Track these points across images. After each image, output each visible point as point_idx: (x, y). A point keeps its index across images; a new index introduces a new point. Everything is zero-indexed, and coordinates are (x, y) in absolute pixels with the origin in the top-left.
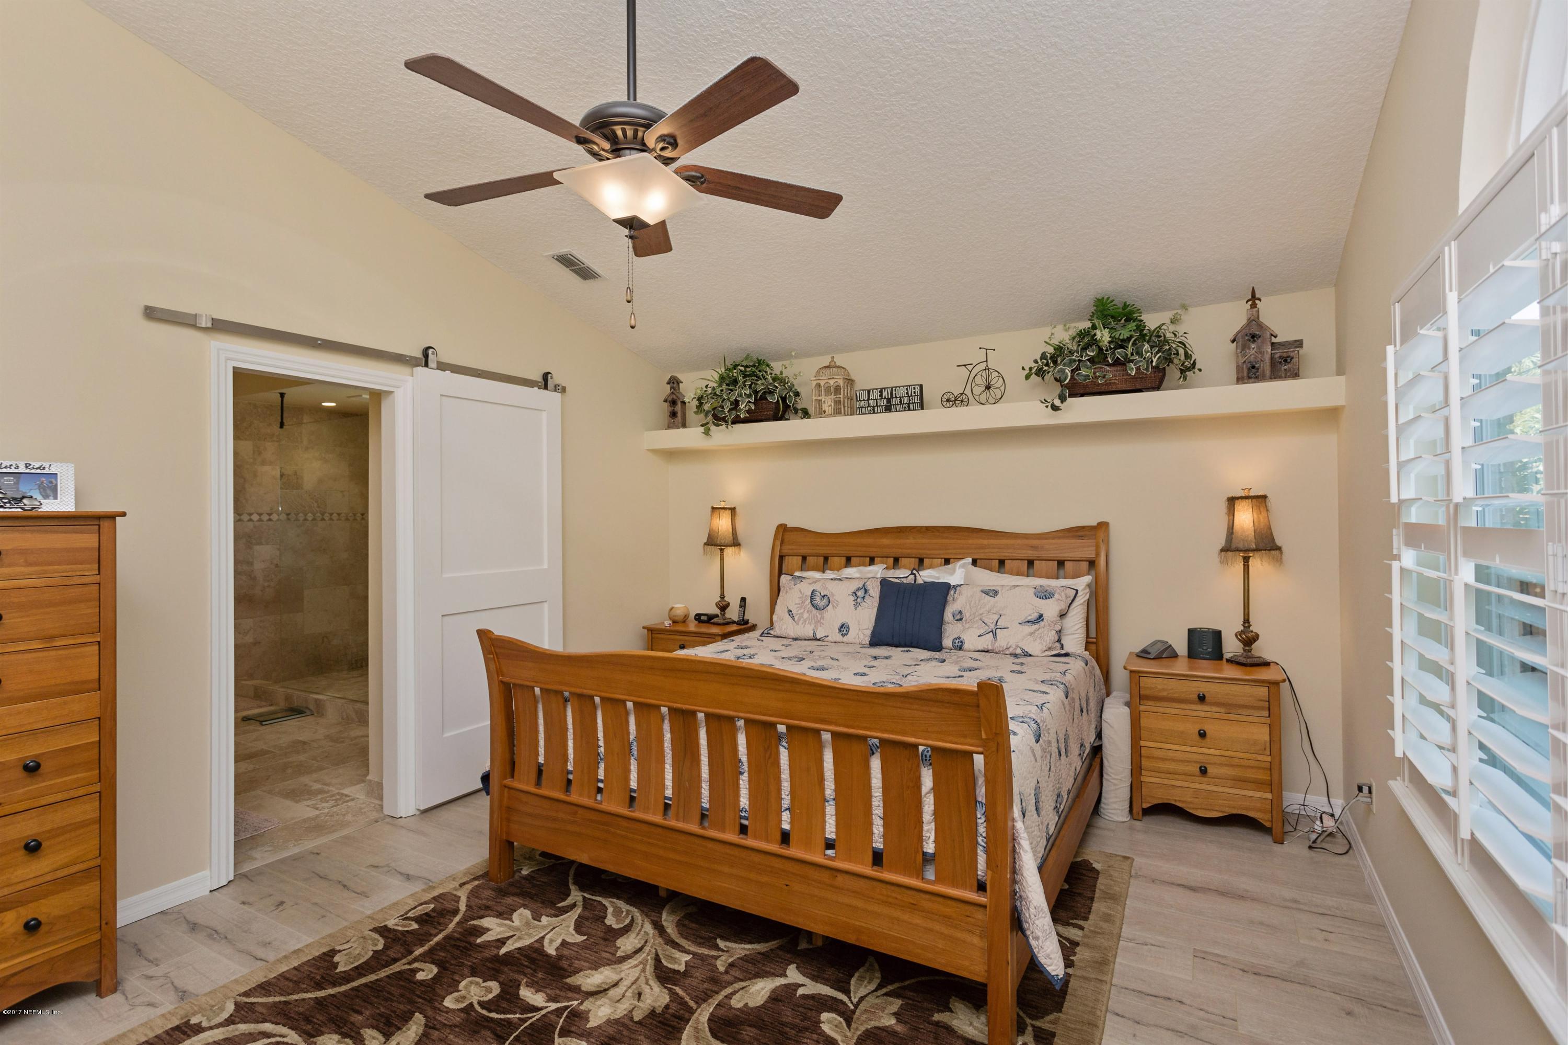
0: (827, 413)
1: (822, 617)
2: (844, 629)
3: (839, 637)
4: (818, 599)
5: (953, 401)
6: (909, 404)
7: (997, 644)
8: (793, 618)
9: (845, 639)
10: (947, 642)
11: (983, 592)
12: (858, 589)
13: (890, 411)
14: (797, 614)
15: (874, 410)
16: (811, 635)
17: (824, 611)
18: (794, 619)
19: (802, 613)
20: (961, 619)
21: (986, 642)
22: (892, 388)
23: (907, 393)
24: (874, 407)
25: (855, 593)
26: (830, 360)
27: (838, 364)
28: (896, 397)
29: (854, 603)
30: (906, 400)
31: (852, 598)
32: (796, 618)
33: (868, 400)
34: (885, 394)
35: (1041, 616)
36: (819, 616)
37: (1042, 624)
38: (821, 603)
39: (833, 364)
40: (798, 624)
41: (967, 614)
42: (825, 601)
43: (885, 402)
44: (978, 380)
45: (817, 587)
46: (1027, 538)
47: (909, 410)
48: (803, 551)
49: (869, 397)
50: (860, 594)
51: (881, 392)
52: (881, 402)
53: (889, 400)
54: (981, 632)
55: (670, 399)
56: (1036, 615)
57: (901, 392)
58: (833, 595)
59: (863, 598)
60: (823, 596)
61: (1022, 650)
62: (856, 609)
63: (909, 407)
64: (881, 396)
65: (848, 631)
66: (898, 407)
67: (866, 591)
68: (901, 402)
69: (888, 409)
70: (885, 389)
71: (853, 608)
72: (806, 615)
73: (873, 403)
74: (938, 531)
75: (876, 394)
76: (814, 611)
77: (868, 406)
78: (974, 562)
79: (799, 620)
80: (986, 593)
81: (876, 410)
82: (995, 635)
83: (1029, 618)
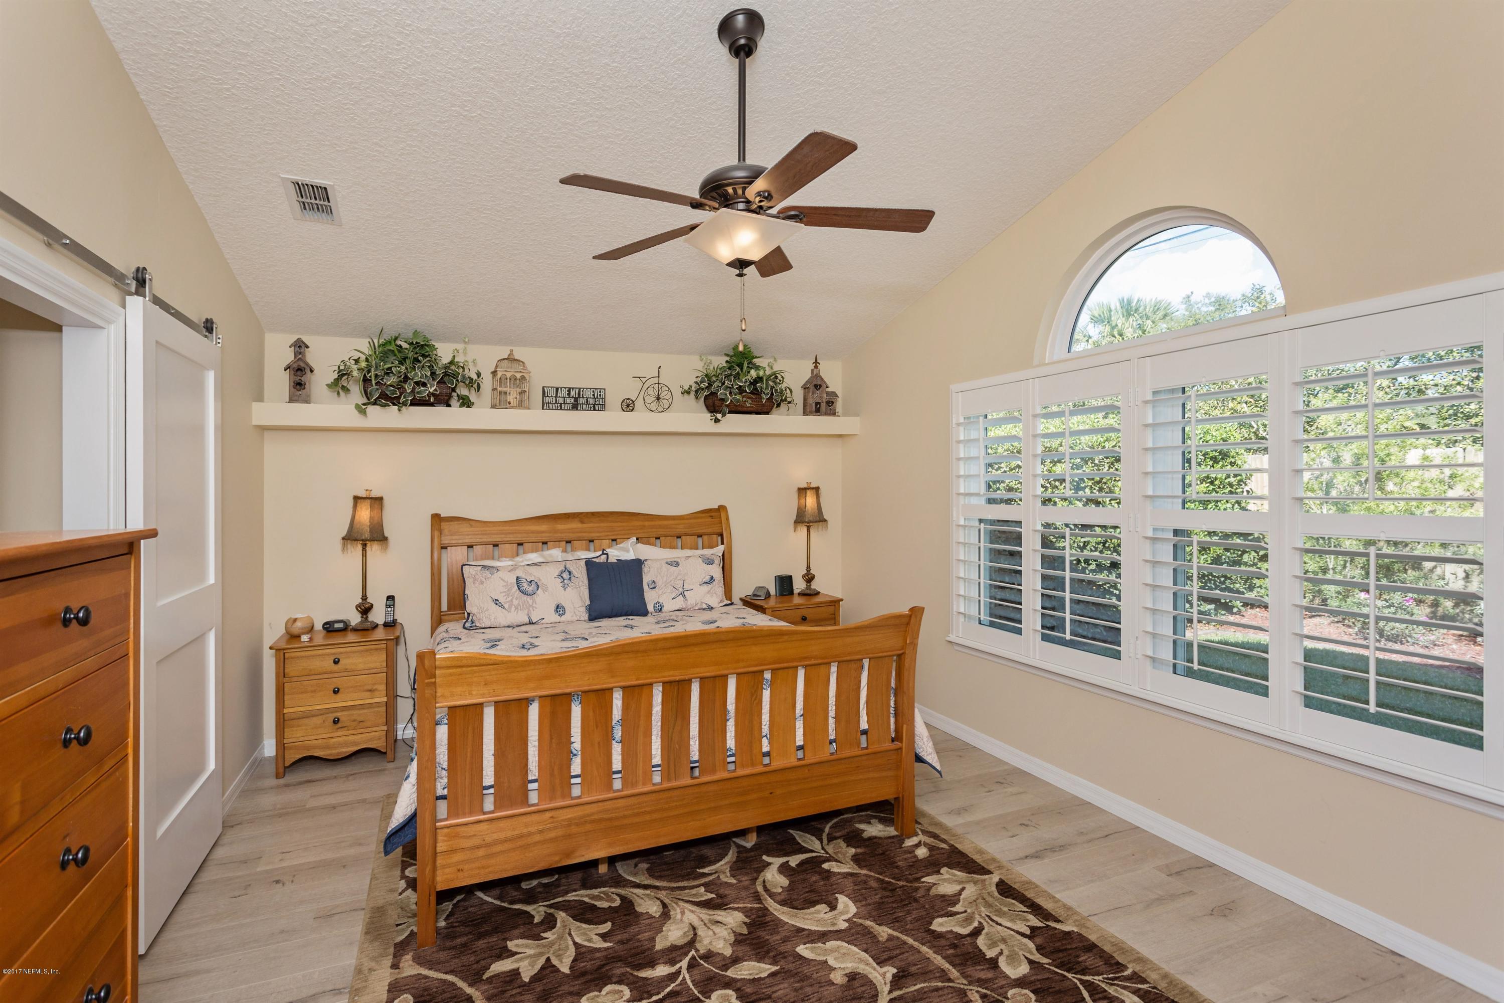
0: (512, 404)
1: (534, 601)
2: (559, 609)
3: (556, 618)
4: (525, 585)
5: (628, 406)
6: (594, 405)
7: (689, 603)
8: (502, 606)
9: (563, 618)
10: (650, 608)
11: (667, 563)
12: (562, 572)
13: (577, 409)
14: (506, 603)
15: (561, 406)
16: (527, 620)
17: (535, 596)
18: (504, 608)
19: (512, 600)
20: (654, 588)
21: (679, 603)
22: (580, 389)
23: (594, 395)
24: (561, 404)
25: (560, 576)
26: (509, 353)
27: (516, 358)
28: (583, 397)
29: (562, 584)
30: (592, 401)
31: (560, 580)
32: (506, 606)
33: (556, 397)
34: (573, 393)
35: (712, 577)
36: (530, 602)
37: (714, 583)
38: (530, 589)
39: (512, 357)
40: (509, 612)
41: (659, 583)
42: (533, 586)
43: (573, 400)
44: (650, 391)
45: (519, 573)
46: (674, 520)
47: (594, 410)
48: (468, 540)
49: (557, 394)
50: (566, 575)
51: (569, 391)
52: (568, 400)
53: (576, 400)
54: (674, 595)
55: (295, 366)
56: (708, 578)
57: (588, 394)
58: (540, 580)
59: (570, 579)
60: (531, 582)
61: (706, 604)
62: (565, 590)
63: (594, 407)
64: (569, 394)
65: (564, 610)
66: (584, 407)
67: (570, 573)
68: (587, 402)
69: (575, 407)
70: (573, 389)
71: (562, 589)
72: (515, 602)
73: (561, 400)
74: (603, 516)
75: (564, 393)
76: (525, 597)
77: (556, 403)
78: (637, 539)
79: (510, 607)
80: (670, 564)
81: (563, 406)
82: (684, 596)
83: (705, 580)
